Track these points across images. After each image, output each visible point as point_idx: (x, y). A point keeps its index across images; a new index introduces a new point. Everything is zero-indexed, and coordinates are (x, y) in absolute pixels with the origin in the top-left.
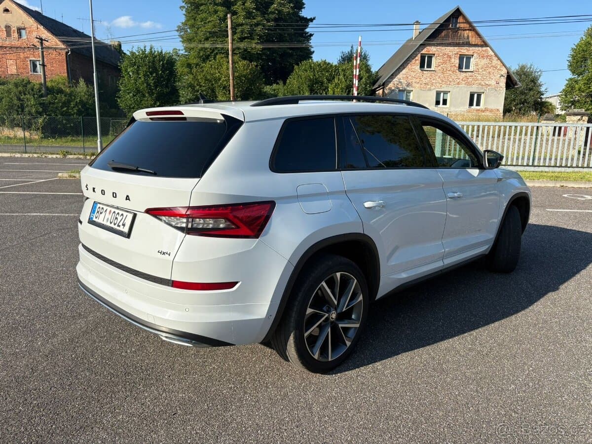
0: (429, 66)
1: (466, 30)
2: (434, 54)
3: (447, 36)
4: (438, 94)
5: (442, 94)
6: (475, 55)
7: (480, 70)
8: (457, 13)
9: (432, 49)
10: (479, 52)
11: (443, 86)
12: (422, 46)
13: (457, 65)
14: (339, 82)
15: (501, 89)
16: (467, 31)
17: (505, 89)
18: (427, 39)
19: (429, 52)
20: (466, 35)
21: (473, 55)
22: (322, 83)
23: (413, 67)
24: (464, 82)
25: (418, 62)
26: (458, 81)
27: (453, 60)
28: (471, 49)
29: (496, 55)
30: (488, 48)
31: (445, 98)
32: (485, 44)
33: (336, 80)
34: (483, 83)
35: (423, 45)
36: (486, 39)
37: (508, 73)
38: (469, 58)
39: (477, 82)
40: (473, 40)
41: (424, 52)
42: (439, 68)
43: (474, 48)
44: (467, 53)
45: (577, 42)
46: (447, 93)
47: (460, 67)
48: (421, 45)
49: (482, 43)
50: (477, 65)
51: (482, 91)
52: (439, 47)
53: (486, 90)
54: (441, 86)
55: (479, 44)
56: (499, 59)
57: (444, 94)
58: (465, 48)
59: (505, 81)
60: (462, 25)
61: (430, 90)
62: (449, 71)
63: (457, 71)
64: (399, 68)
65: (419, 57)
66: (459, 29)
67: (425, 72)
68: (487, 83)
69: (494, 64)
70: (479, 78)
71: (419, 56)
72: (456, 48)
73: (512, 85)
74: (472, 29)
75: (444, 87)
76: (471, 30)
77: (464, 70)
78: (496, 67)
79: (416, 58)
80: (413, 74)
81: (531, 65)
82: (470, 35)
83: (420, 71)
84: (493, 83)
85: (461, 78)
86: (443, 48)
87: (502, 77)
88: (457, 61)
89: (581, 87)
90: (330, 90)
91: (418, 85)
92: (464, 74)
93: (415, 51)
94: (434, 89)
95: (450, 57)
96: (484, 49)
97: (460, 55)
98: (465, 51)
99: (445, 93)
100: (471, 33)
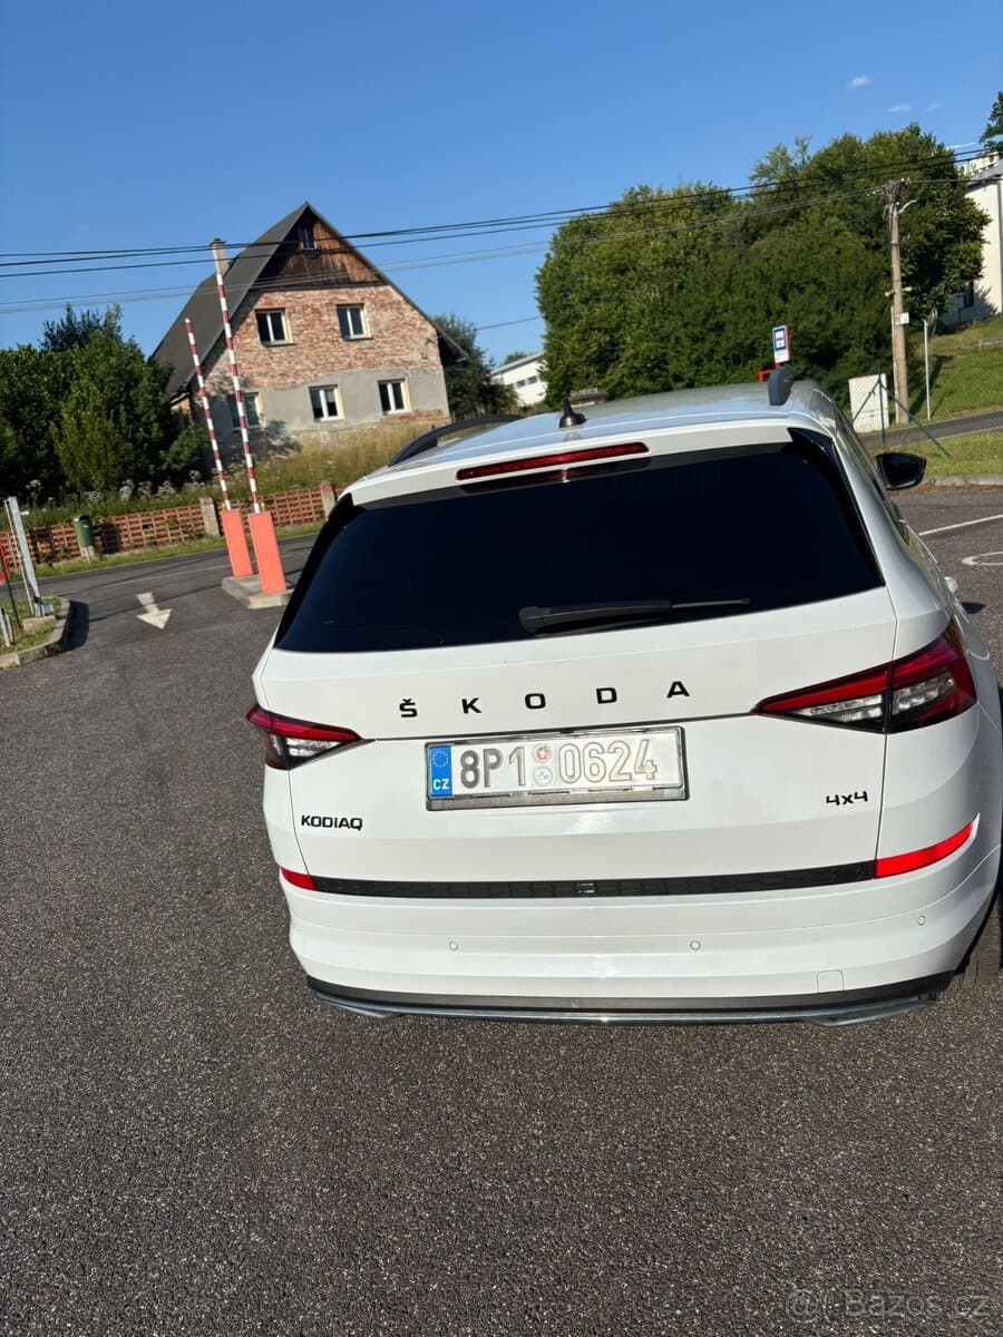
0: (279, 334)
1: (335, 253)
2: (283, 309)
3: (299, 270)
4: (314, 393)
5: (322, 393)
6: (367, 303)
7: (386, 334)
8: (308, 219)
9: (278, 299)
10: (373, 297)
11: (320, 375)
12: (252, 294)
13: (337, 327)
14: (85, 394)
15: (434, 368)
16: (339, 256)
17: (441, 367)
18: (260, 276)
19: (271, 304)
20: (339, 264)
21: (362, 305)
22: (40, 401)
23: (246, 341)
24: (359, 363)
25: (254, 328)
26: (348, 360)
27: (326, 318)
28: (356, 291)
29: (408, 301)
30: (389, 288)
31: (331, 401)
32: (381, 280)
33: (76, 393)
34: (396, 358)
35: (254, 293)
36: (382, 269)
37: (438, 334)
38: (356, 310)
39: (386, 358)
40: (356, 273)
41: (260, 304)
42: (302, 337)
43: (362, 290)
44: (350, 301)
45: (541, 262)
46: (332, 390)
47: (344, 332)
48: (250, 291)
49: (375, 279)
50: (375, 323)
51: (400, 376)
52: (289, 293)
53: (407, 374)
54: (316, 376)
55: (369, 279)
56: (415, 307)
57: (326, 392)
58: (343, 290)
59: (437, 350)
60: (326, 245)
61: (294, 386)
62: (324, 341)
63: (340, 340)
64: (215, 346)
65: (252, 319)
66: (320, 252)
67: (274, 350)
68: (404, 358)
69: (408, 319)
70: (387, 349)
71: (253, 313)
72: (325, 292)
73: (451, 358)
74: (348, 250)
75: (322, 378)
76: (345, 252)
77: (353, 336)
78: (414, 325)
79: (248, 320)
80: (250, 357)
81: (453, 316)
82: (346, 262)
83: (262, 348)
84: (416, 356)
85: (352, 354)
86: (300, 294)
87: (430, 344)
88: (335, 319)
89: (574, 348)
90: (65, 416)
91: (266, 381)
92: (356, 346)
93: (240, 306)
94: (303, 384)
95: (315, 311)
96: (381, 289)
97: (338, 305)
98: (344, 296)
99: (329, 389)
100: (346, 259)
